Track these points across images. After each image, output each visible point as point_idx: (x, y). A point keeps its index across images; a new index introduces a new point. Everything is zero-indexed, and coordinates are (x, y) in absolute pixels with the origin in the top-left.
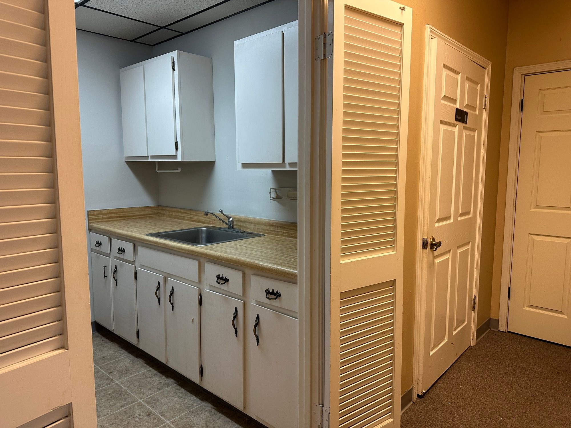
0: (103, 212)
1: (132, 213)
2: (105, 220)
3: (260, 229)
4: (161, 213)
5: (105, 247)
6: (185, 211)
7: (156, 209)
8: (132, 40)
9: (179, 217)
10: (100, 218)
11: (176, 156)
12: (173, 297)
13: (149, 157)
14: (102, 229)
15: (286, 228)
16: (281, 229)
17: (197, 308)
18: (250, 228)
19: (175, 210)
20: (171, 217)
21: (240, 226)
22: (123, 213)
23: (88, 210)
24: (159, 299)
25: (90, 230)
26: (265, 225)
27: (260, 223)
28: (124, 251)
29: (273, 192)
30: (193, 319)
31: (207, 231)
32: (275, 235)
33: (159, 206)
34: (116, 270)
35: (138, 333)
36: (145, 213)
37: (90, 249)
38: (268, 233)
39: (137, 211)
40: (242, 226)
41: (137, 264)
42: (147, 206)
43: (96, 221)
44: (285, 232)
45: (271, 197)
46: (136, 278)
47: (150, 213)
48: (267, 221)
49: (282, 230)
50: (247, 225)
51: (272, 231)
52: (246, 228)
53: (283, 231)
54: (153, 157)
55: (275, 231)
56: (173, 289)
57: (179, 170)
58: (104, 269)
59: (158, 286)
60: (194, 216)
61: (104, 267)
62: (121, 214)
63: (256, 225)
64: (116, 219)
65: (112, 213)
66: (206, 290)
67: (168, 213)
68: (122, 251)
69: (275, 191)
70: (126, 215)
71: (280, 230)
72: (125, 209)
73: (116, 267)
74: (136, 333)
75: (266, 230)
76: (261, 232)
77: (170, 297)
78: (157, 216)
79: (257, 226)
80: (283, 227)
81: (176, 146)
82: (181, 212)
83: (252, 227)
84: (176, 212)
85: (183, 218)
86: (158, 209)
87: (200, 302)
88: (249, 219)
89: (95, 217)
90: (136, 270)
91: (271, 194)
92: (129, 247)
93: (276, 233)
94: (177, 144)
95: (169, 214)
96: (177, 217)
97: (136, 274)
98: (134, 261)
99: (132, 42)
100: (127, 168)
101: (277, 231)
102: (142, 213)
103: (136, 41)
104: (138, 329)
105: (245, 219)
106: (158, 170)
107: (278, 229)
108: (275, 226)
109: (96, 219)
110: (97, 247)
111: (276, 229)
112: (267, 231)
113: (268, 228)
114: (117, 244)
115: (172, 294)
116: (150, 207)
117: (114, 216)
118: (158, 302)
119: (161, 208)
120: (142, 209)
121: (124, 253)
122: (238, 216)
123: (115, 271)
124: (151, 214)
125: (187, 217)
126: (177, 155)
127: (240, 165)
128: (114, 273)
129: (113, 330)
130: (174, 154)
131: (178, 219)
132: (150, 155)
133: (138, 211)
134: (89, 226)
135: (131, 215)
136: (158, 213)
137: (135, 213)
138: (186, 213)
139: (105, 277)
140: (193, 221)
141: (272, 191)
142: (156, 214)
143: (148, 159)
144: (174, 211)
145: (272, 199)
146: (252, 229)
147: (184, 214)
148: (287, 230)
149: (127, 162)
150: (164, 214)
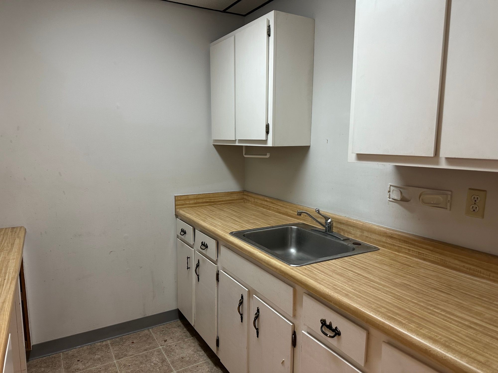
0: (190, 197)
1: (218, 198)
2: (191, 206)
3: (370, 238)
4: (246, 199)
5: (189, 237)
6: (271, 201)
7: (241, 195)
8: (223, 11)
9: (264, 206)
10: (187, 203)
11: (265, 141)
12: (258, 321)
13: (237, 141)
14: (187, 218)
15: (414, 245)
16: (406, 244)
17: (290, 349)
18: (356, 236)
19: (261, 197)
20: (256, 204)
21: (340, 229)
22: (210, 199)
23: (176, 195)
24: (241, 315)
25: (177, 216)
26: (378, 235)
27: (371, 231)
28: (207, 247)
29: (394, 192)
30: (284, 361)
31: (298, 230)
32: (395, 251)
33: (244, 191)
34: (199, 264)
35: (218, 341)
36: (231, 199)
37: (176, 236)
38: (383, 246)
39: (222, 196)
40: (343, 230)
41: (219, 264)
42: (233, 191)
43: (183, 206)
44: (412, 250)
45: (390, 198)
46: (218, 279)
47: (236, 198)
48: (383, 229)
49: (406, 246)
50: (351, 229)
51: (389, 244)
52: (349, 233)
53: (408, 248)
54: (240, 141)
55: (395, 246)
56: (258, 310)
57: (268, 156)
58: (187, 260)
59: (241, 300)
60: (281, 207)
61: (188, 258)
62: (207, 200)
63: (365, 232)
64: (202, 204)
65: (199, 199)
66: (303, 331)
67: (253, 200)
68: (205, 246)
69: (400, 190)
70: (212, 200)
71: (404, 245)
72: (211, 194)
73: (199, 261)
74: (215, 341)
75: (380, 241)
76: (371, 242)
77: (255, 320)
78: (242, 202)
79: (366, 234)
80: (409, 242)
81: (266, 129)
82: (266, 201)
83: (358, 233)
84: (262, 200)
85: (269, 207)
86: (243, 195)
87: (294, 343)
88: (354, 223)
89: (182, 202)
90: (218, 271)
91: (391, 193)
92: (212, 243)
93: (396, 248)
94: (267, 127)
95: (254, 202)
96: (262, 205)
97: (218, 275)
98: (217, 260)
99: (223, 12)
100: (214, 152)
101: (399, 246)
102: (228, 198)
103: (227, 11)
104: (218, 336)
105: (347, 221)
106: (245, 154)
107: (401, 243)
108: (395, 238)
109: (183, 205)
110: (182, 236)
111: (397, 243)
112: (382, 243)
113: (384, 239)
114: (201, 237)
115: (257, 316)
116: (235, 193)
117: (200, 201)
118: (241, 318)
119: (246, 193)
120: (227, 194)
121: (207, 249)
122: (338, 216)
123: (198, 266)
124: (237, 200)
125: (274, 207)
126: (267, 140)
127: (354, 156)
128: (196, 268)
129: (194, 325)
130: (264, 138)
131: (264, 208)
132: (237, 139)
133: (224, 196)
134: (176, 212)
135: (217, 200)
136: (243, 199)
137: (220, 199)
138: (272, 203)
139: (188, 268)
140: (280, 213)
141: (393, 190)
142: (241, 199)
143: (235, 143)
144: (260, 199)
145: (391, 200)
146: (358, 235)
147: (270, 204)
148: (416, 247)
149: (215, 146)
150: (249, 201)
